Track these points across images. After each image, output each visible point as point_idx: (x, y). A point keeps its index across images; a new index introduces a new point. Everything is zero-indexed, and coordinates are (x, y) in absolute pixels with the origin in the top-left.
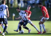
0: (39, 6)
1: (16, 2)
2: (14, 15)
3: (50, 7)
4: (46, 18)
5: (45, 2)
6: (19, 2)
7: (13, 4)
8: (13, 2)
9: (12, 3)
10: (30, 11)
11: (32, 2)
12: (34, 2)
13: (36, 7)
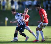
0: (37, 9)
1: (10, 4)
2: (7, 19)
3: (49, 9)
4: (44, 23)
5: (44, 3)
6: (12, 3)
7: (6, 7)
8: (6, 3)
9: (4, 5)
10: (28, 15)
11: (28, 3)
12: (31, 3)
13: (33, 10)
